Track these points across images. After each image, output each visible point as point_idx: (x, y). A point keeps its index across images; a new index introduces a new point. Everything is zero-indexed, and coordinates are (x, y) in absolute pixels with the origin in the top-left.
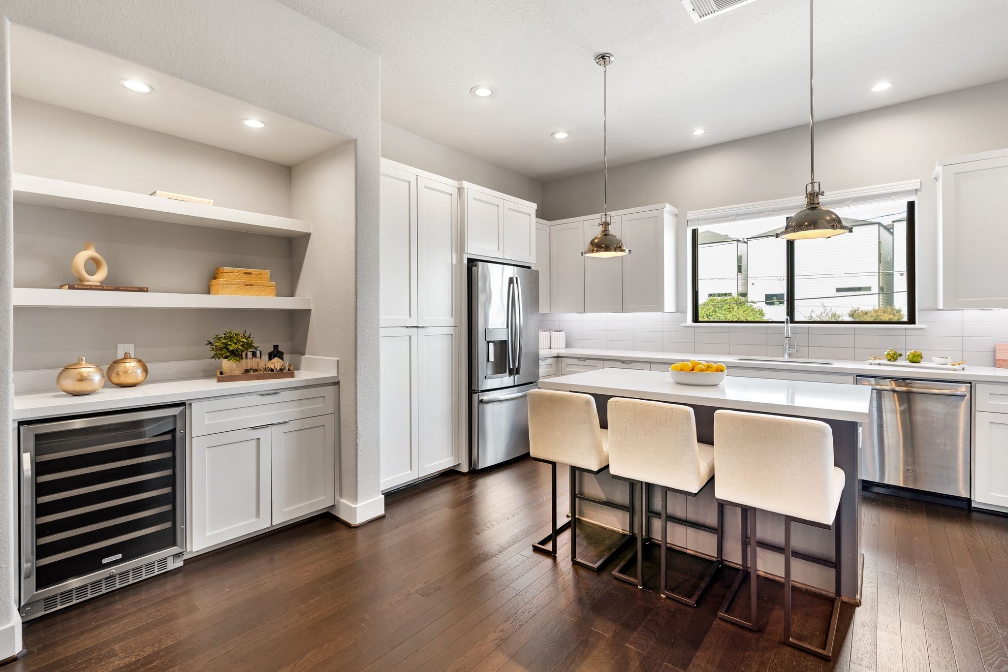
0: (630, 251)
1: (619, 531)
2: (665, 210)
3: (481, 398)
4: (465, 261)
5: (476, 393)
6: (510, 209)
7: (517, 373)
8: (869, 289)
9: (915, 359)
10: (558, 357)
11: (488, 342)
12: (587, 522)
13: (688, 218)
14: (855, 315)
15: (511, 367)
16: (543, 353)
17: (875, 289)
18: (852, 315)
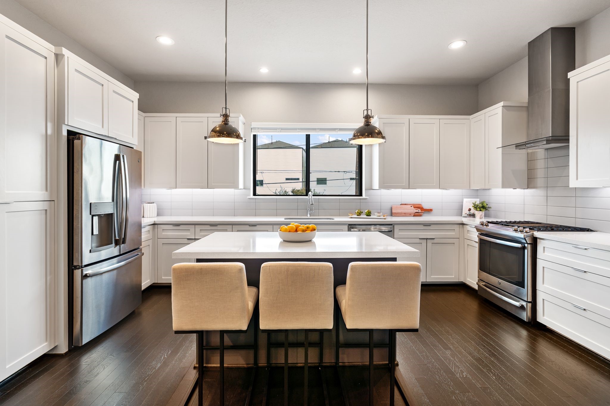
0: (245, 140)
1: (244, 366)
2: (240, 118)
3: (85, 273)
4: (65, 133)
5: (79, 268)
6: (114, 92)
7: (124, 242)
8: (298, 179)
9: (369, 214)
10: (154, 224)
11: (93, 216)
12: (214, 367)
13: (252, 127)
14: (294, 192)
15: (117, 238)
16: (146, 221)
17: (301, 180)
18: (292, 192)
